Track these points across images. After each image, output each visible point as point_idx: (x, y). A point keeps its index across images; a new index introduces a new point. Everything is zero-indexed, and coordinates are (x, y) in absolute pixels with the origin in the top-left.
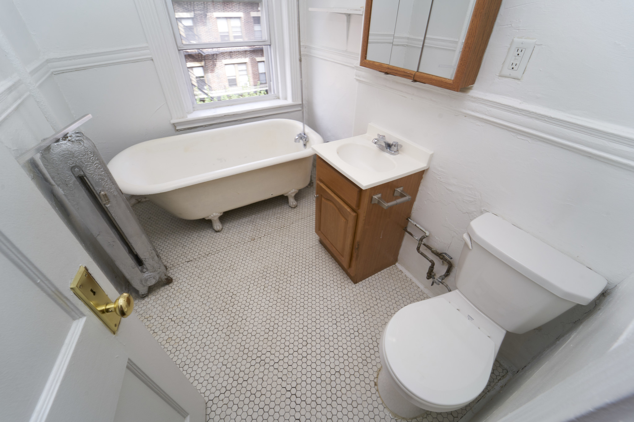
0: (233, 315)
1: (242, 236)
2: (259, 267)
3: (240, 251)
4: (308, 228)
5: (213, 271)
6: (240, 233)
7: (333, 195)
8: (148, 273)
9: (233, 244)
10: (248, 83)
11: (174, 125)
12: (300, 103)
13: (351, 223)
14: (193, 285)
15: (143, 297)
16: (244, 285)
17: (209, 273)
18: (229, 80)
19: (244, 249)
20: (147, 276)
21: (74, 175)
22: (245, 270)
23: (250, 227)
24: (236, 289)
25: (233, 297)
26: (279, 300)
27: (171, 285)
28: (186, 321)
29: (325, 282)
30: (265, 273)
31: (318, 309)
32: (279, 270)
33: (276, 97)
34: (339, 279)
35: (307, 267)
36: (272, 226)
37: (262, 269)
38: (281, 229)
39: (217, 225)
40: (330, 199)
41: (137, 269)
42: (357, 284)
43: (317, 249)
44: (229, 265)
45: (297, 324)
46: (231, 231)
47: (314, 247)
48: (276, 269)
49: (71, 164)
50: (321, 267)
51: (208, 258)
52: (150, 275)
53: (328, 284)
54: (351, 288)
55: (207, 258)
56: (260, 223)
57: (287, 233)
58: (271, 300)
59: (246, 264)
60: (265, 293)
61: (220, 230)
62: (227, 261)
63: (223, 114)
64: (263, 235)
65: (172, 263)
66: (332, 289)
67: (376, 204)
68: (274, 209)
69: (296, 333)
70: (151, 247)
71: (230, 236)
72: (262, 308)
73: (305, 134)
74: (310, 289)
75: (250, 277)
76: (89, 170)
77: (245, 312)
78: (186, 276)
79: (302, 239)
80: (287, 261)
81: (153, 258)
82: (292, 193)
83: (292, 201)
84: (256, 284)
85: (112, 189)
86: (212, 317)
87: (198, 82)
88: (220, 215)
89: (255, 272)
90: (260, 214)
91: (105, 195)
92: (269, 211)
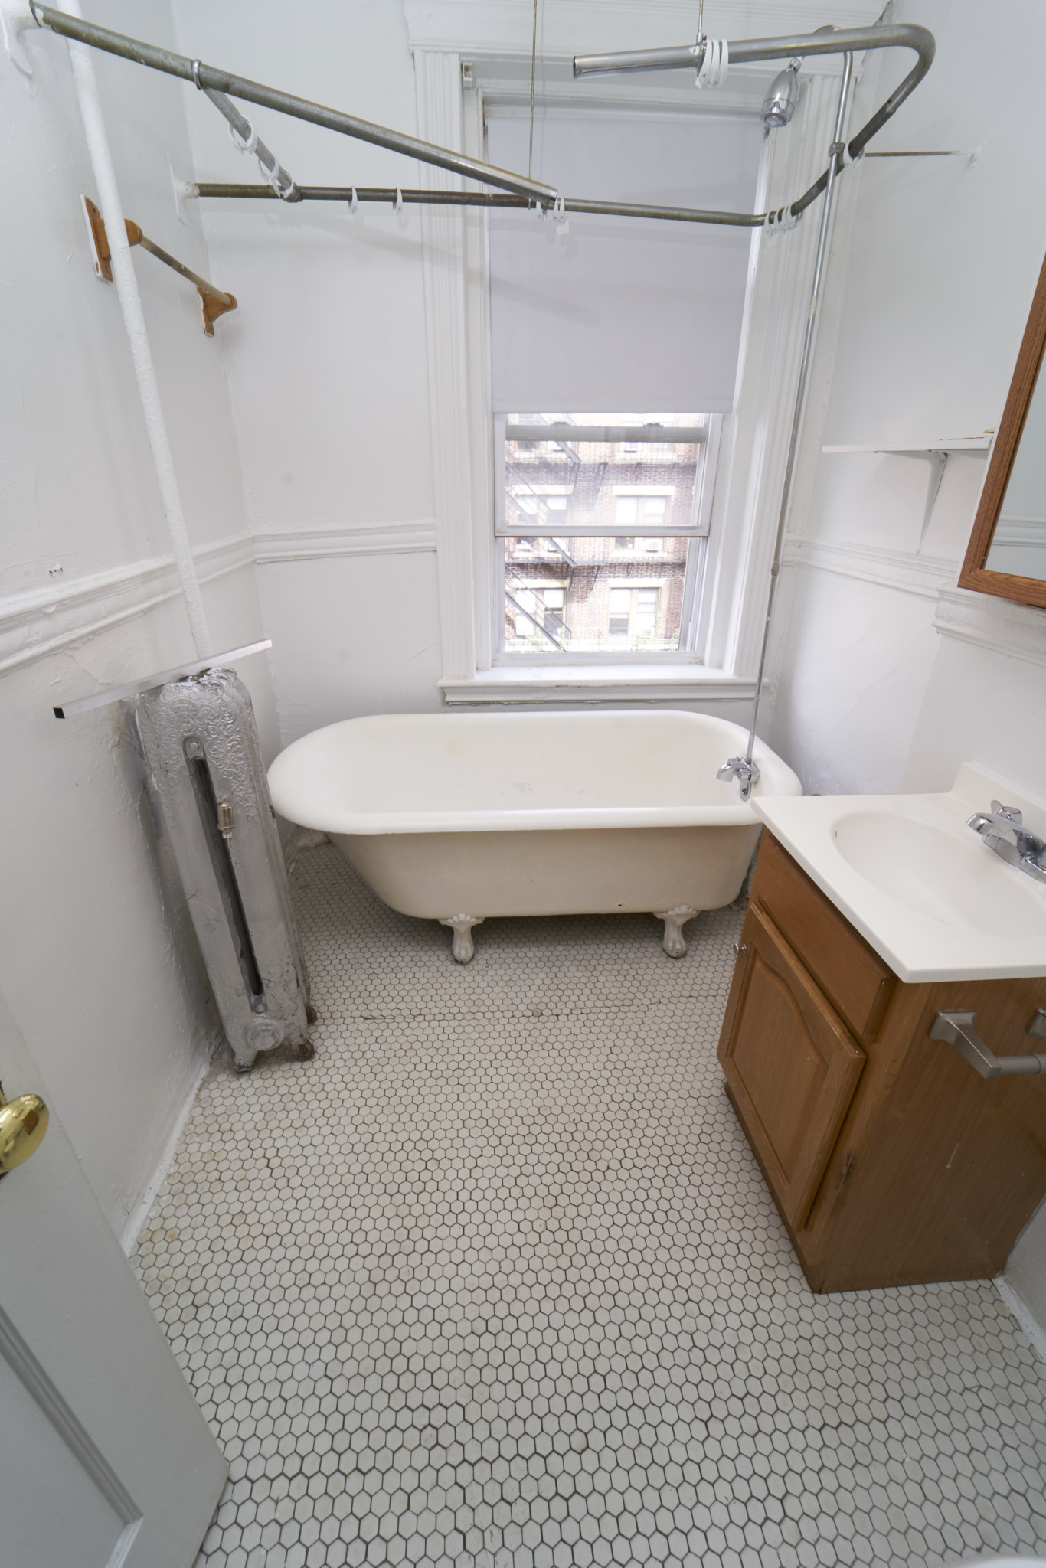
0: (409, 1222)
1: (512, 995)
2: (527, 1103)
3: (495, 1035)
4: (701, 1031)
5: (410, 1067)
6: (512, 984)
7: (792, 962)
8: (265, 1018)
9: (484, 1009)
10: (653, 630)
11: (443, 690)
12: (755, 680)
13: (837, 1080)
14: (351, 1086)
15: (241, 1071)
16: (470, 1142)
17: (398, 1068)
18: (611, 620)
19: (505, 1034)
20: (262, 1024)
21: (186, 755)
22: (487, 1096)
23: (542, 975)
24: (446, 1144)
25: (432, 1165)
26: (547, 1237)
27: (307, 1064)
28: (295, 1182)
29: (707, 1238)
30: (535, 1129)
31: (659, 1328)
32: (578, 1136)
33: (696, 658)
34: (759, 1247)
35: (664, 1161)
36: (598, 992)
37: (534, 1111)
38: (622, 1008)
39: (463, 947)
40: (778, 971)
41: (245, 1000)
42: (822, 1298)
43: (712, 1110)
44: (453, 1066)
45: (576, 1351)
46: (491, 972)
47: (702, 1101)
48: (571, 1127)
49: (187, 732)
50: (707, 1179)
51: (413, 1025)
52: (267, 1025)
53: (718, 1250)
54: (795, 1301)
55: (411, 1025)
56: (570, 975)
57: (635, 1028)
58: (525, 1226)
59: (497, 1079)
60: (516, 1192)
61: (468, 960)
62: (453, 1051)
63: (554, 681)
64: (567, 1011)
65: (333, 1008)
66: (726, 1277)
67: (946, 1043)
68: (619, 946)
69: (564, 1386)
70: (288, 957)
71: (483, 984)
72: (491, 1241)
73: (749, 763)
74: (653, 1242)
75: (493, 1122)
76: (216, 750)
77: (443, 1232)
78: (347, 1055)
79: (672, 1062)
80: (610, 1116)
81: (286, 985)
82: (678, 915)
83: (673, 938)
84: (501, 1151)
85: (248, 802)
86: (357, 1201)
87: (546, 619)
88: (474, 922)
89: (511, 1112)
90: (578, 948)
91: (227, 812)
92: (602, 946)
